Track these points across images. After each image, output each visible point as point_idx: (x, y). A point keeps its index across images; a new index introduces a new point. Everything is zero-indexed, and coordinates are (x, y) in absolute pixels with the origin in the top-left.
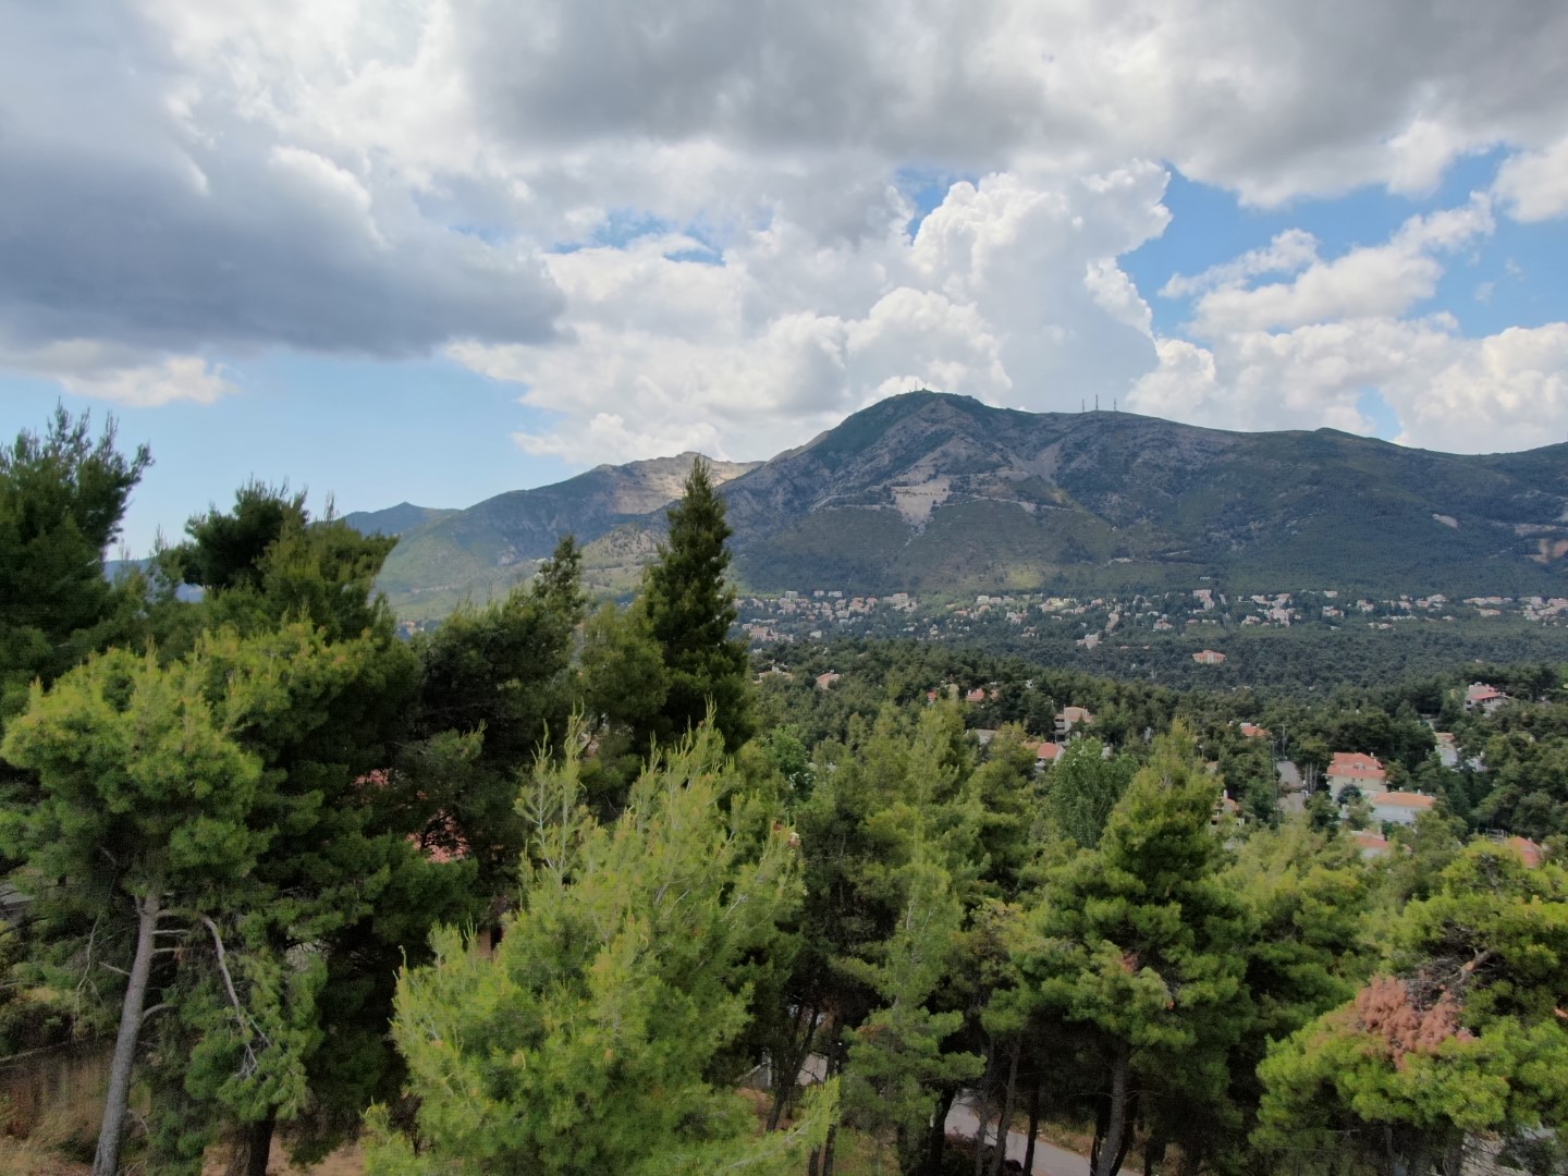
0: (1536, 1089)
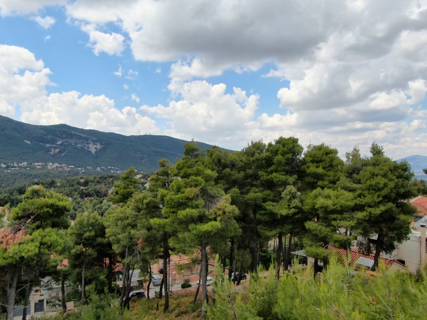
0: (46, 243)
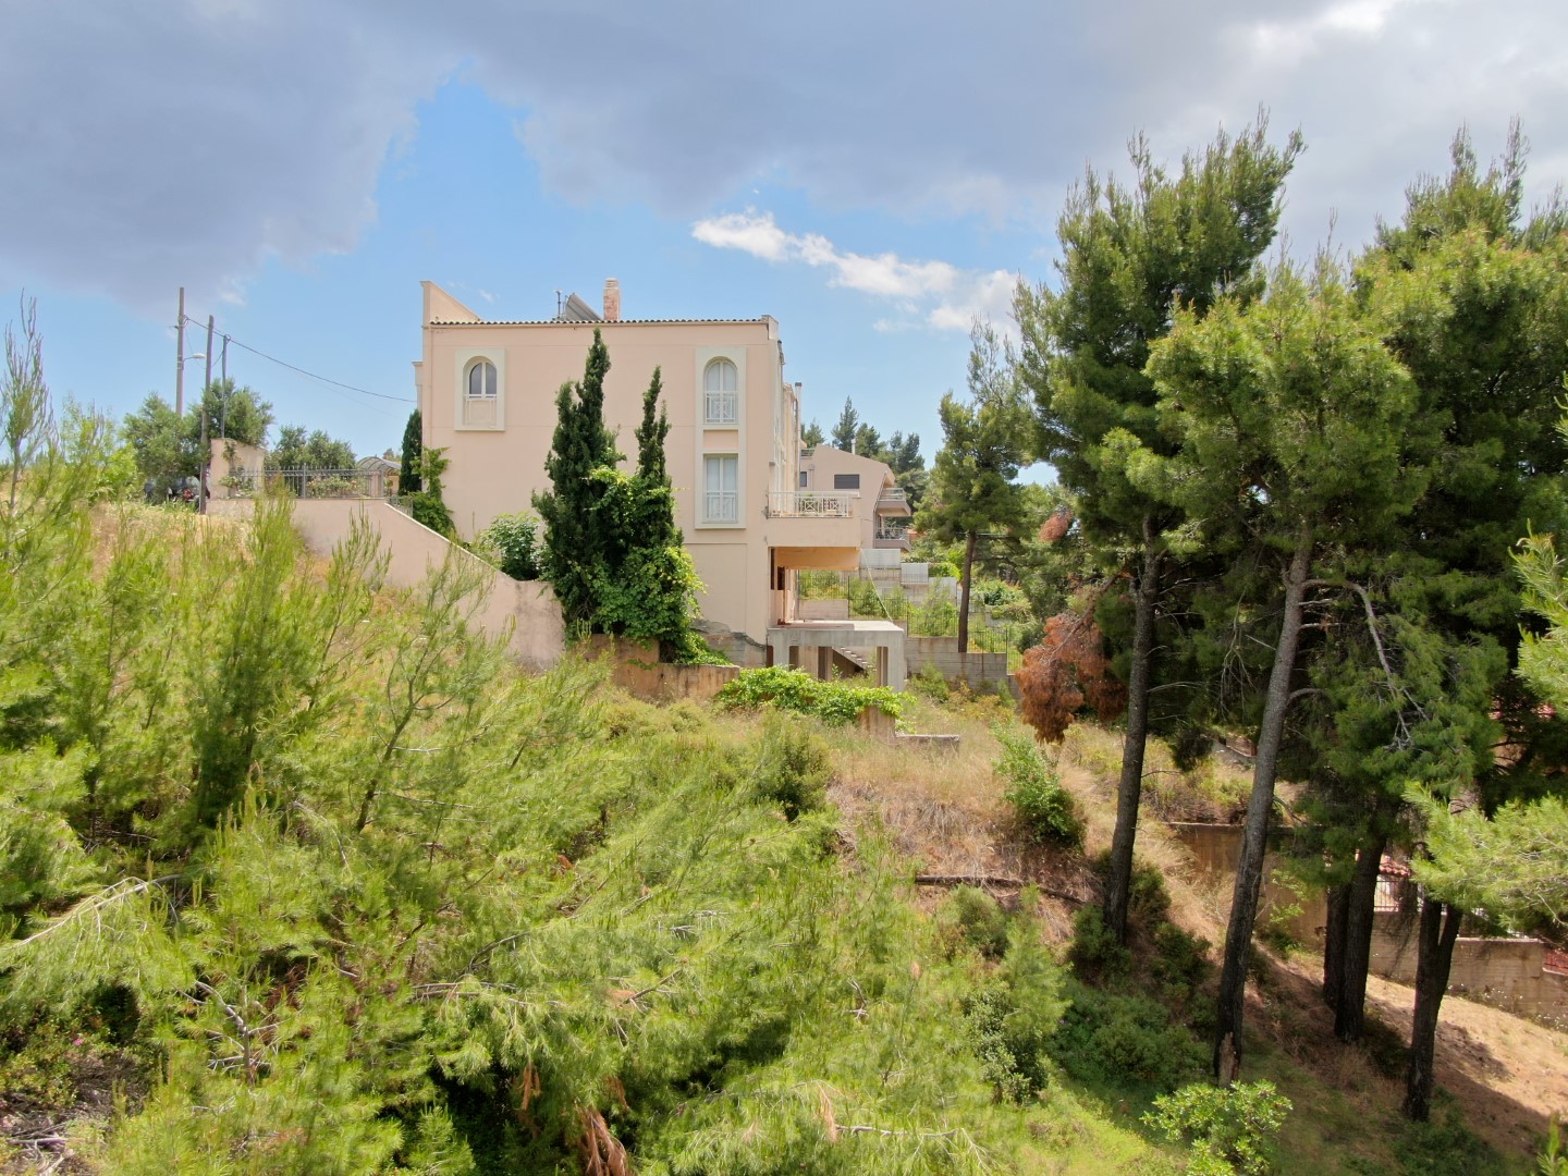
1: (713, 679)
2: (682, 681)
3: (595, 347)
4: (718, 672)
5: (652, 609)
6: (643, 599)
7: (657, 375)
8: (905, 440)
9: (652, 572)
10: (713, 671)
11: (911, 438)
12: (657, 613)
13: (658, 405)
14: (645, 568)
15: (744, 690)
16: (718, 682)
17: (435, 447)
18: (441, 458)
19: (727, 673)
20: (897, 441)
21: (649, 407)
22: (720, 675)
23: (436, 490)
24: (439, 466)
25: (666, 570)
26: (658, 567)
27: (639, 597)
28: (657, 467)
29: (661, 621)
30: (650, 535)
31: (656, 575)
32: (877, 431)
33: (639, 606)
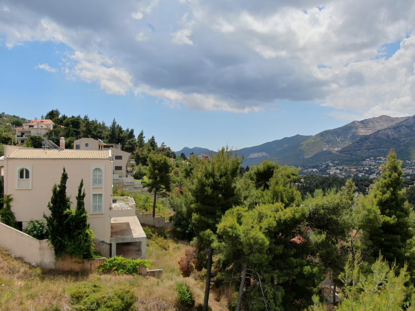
1: (98, 262)
2: (89, 264)
3: (64, 174)
4: (100, 260)
5: (82, 248)
6: (79, 245)
7: (82, 181)
8: (130, 130)
9: (82, 238)
10: (98, 260)
11: (132, 130)
12: (83, 249)
13: (82, 190)
14: (79, 237)
15: (107, 265)
16: (99, 263)
17: (8, 194)
18: (10, 197)
19: (102, 260)
20: (128, 130)
21: (80, 191)
22: (100, 261)
23: (9, 207)
24: (10, 200)
25: (86, 237)
26: (83, 236)
27: (78, 245)
28: (82, 208)
29: (84, 250)
30: (80, 226)
31: (83, 238)
32: (122, 127)
33: (78, 247)
